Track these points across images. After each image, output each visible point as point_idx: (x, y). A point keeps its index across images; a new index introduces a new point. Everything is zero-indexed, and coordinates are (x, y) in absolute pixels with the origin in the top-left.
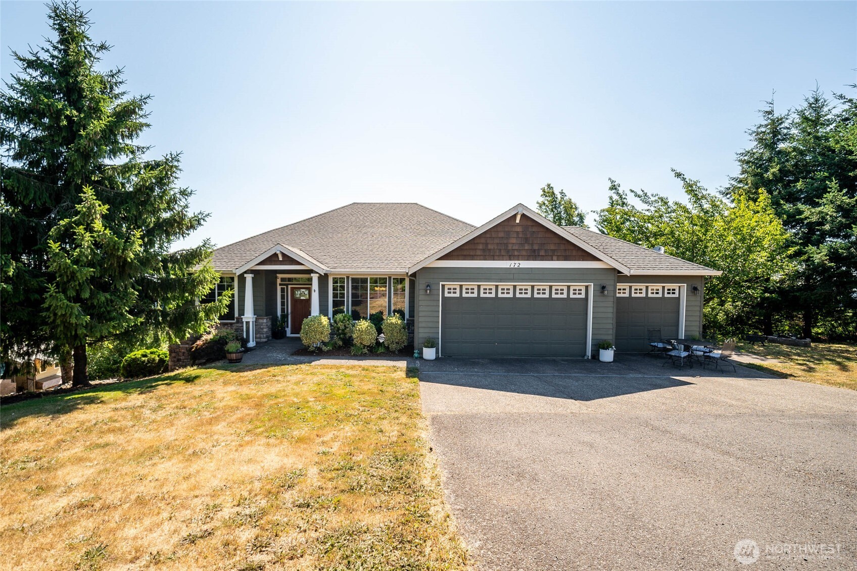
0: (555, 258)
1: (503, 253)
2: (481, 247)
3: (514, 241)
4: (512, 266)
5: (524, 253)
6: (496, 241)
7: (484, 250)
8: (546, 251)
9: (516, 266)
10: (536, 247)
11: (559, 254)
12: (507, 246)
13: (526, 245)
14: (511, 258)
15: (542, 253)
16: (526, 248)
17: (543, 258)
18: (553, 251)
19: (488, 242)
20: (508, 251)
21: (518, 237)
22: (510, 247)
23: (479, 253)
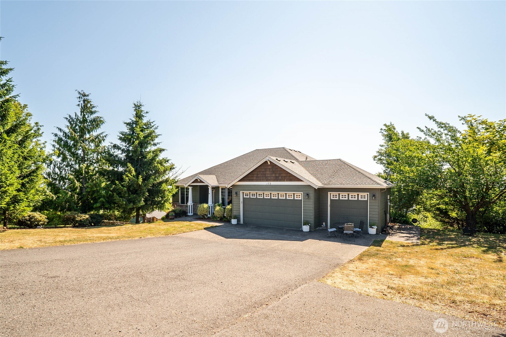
0: (285, 180)
1: (264, 178)
2: (255, 176)
3: (268, 173)
4: (268, 184)
5: (272, 178)
6: (261, 173)
7: (257, 177)
8: (282, 177)
9: (269, 184)
10: (277, 175)
11: (287, 178)
12: (266, 175)
13: (273, 174)
14: (267, 180)
15: (280, 178)
16: (273, 176)
17: (280, 180)
18: (285, 177)
19: (258, 173)
20: (266, 177)
21: (270, 171)
22: (267, 176)
23: (255, 178)
